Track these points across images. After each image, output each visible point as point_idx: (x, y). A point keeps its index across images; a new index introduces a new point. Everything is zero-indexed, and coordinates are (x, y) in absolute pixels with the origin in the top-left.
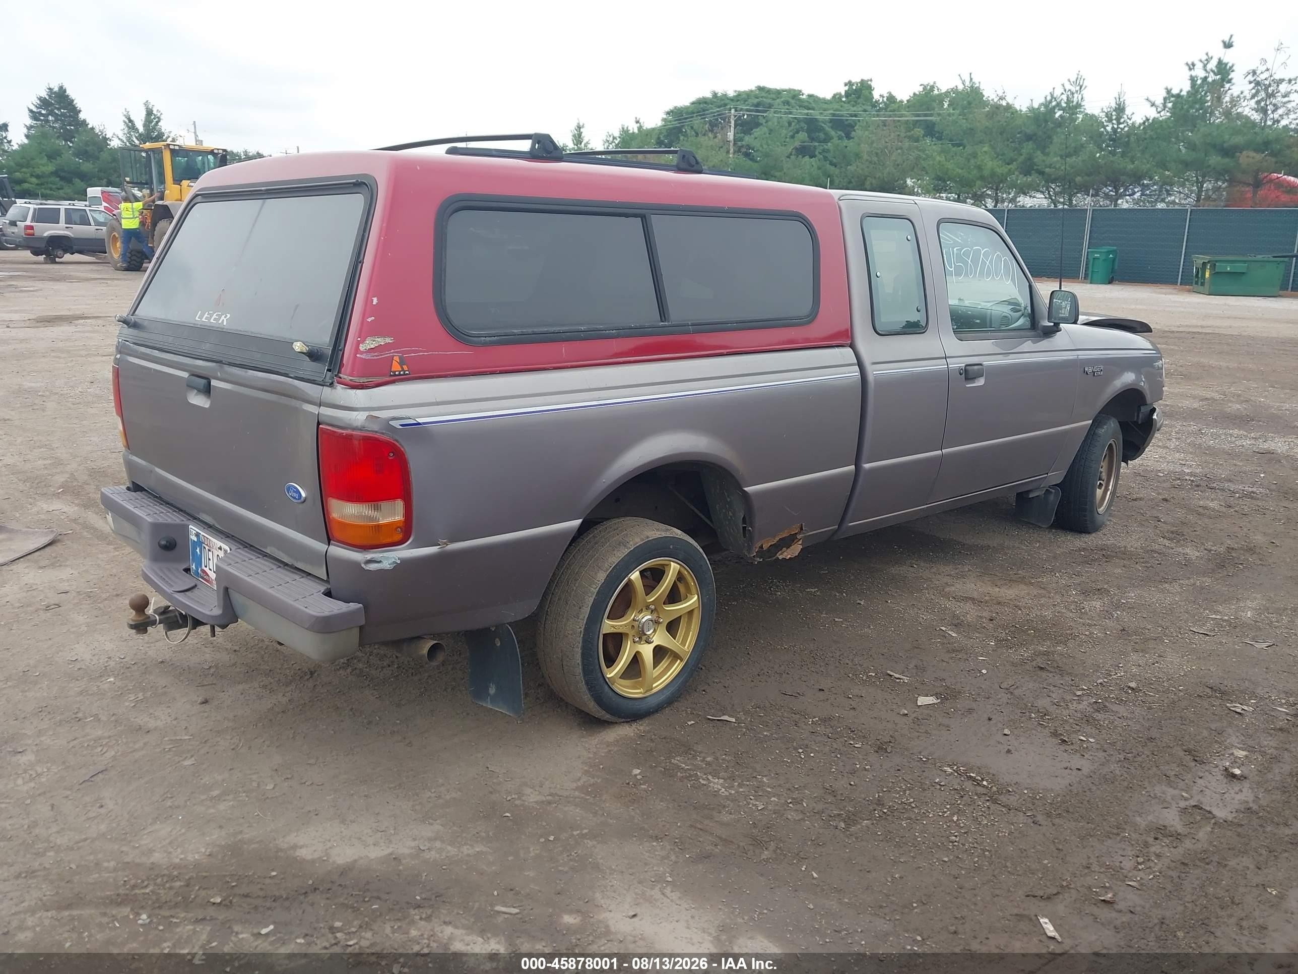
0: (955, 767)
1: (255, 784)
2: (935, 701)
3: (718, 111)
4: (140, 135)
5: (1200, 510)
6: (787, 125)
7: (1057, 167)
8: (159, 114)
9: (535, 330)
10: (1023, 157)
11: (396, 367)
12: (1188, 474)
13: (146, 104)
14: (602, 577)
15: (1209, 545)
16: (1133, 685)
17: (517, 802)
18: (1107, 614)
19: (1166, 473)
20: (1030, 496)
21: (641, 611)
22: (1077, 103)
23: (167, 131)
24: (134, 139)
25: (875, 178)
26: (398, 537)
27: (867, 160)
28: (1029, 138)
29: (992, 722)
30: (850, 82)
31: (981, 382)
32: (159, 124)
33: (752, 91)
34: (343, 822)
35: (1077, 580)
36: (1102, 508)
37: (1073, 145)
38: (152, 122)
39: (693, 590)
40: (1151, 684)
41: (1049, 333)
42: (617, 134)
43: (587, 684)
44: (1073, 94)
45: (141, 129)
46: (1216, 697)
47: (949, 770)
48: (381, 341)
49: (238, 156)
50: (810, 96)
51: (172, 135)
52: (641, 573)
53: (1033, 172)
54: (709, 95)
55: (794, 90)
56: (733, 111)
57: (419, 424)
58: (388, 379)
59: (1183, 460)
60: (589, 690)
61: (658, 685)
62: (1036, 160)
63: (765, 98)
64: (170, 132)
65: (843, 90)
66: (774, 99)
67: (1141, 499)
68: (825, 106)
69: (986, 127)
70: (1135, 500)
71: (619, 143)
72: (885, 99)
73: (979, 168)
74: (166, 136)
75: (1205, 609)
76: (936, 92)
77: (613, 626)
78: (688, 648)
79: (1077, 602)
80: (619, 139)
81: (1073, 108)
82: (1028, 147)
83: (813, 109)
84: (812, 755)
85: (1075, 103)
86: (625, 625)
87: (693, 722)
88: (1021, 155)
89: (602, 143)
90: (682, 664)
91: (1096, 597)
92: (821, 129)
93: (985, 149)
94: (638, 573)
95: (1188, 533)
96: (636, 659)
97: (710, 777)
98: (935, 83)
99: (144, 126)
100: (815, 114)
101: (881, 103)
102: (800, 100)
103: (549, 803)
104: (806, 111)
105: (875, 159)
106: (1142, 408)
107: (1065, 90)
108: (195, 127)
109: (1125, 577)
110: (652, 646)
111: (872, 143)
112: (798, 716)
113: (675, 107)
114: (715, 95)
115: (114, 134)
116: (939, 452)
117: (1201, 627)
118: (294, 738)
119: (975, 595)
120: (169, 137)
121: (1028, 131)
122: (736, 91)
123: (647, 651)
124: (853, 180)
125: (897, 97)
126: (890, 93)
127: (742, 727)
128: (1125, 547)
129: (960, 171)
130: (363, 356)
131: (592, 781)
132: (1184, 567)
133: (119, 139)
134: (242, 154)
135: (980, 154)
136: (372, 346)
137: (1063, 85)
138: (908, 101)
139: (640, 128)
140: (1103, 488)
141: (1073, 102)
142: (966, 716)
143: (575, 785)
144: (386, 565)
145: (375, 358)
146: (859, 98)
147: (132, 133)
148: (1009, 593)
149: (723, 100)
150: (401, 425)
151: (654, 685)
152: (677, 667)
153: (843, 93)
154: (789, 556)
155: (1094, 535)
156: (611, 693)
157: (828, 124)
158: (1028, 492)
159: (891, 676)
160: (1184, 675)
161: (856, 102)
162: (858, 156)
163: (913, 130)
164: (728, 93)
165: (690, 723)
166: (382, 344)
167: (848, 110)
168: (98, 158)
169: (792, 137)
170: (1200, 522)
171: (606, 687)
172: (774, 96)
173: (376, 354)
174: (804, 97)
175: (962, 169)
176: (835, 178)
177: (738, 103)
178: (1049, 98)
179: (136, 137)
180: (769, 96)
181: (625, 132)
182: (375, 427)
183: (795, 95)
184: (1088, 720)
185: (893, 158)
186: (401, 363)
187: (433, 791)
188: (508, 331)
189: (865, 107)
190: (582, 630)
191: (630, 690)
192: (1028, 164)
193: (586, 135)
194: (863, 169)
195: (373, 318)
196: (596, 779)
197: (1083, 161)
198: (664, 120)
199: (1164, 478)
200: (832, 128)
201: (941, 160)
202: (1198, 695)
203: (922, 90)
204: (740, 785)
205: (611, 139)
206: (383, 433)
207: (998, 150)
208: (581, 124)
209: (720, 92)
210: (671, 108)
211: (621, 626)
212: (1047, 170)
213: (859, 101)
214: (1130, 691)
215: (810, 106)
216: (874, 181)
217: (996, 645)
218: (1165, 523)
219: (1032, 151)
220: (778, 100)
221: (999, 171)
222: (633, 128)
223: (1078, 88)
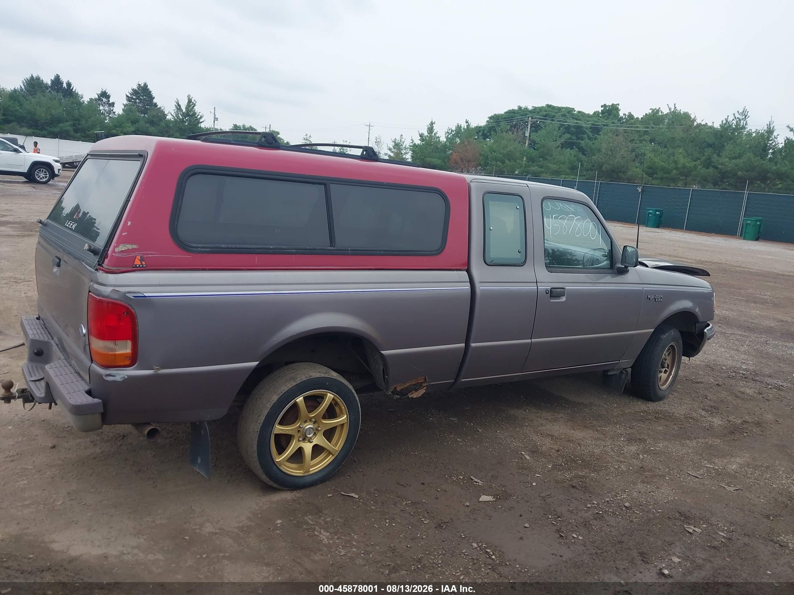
0: (481, 544)
1: (52, 500)
2: (492, 500)
3: (521, 118)
4: (183, 113)
5: (739, 394)
6: (558, 129)
7: (727, 165)
8: (195, 102)
9: (237, 246)
10: (704, 157)
11: (137, 262)
12: (743, 370)
13: (189, 96)
14: (275, 398)
15: (731, 418)
16: (627, 504)
17: (198, 531)
18: (636, 456)
19: (728, 367)
20: (609, 374)
21: (306, 422)
22: (743, 126)
23: (198, 112)
24: (180, 115)
25: (609, 164)
26: (128, 362)
27: (605, 153)
28: (710, 146)
29: (521, 517)
30: (605, 105)
31: (563, 299)
32: (195, 108)
33: (543, 107)
34: (89, 530)
35: (630, 431)
36: (665, 386)
37: (738, 152)
38: (191, 106)
39: (344, 411)
40: (641, 505)
41: (623, 271)
42: (454, 129)
43: (260, 463)
44: (740, 120)
45: (184, 110)
46: (681, 520)
47: (475, 545)
48: (130, 247)
49: (239, 128)
50: (579, 112)
51: (201, 114)
52: (305, 398)
53: (710, 167)
54: (516, 108)
55: (570, 108)
56: (530, 118)
57: (145, 297)
58: (130, 269)
59: (744, 360)
60: (262, 468)
61: (313, 470)
62: (713, 160)
63: (551, 112)
64: (200, 113)
65: (600, 109)
66: (556, 113)
67: (702, 383)
68: (588, 119)
69: (682, 138)
70: (698, 383)
71: (454, 134)
72: (627, 116)
73: (676, 162)
74: (197, 114)
75: (705, 460)
76: (660, 114)
77: (281, 430)
78: (338, 448)
79: (621, 446)
80: (455, 132)
81: (739, 128)
82: (708, 151)
83: (580, 120)
84: (394, 525)
85: (741, 126)
86: (291, 430)
87: (331, 495)
88: (704, 156)
89: (444, 133)
90: (333, 458)
91: (636, 444)
92: (584, 133)
93: (681, 151)
94: (302, 398)
95: (722, 408)
96: (300, 452)
97: (322, 531)
98: (659, 108)
99: (186, 108)
100: (582, 123)
101: (624, 119)
102: (573, 114)
103: (216, 534)
104: (576, 121)
105: (610, 153)
106: (697, 324)
107: (735, 118)
108: (215, 110)
109: (663, 433)
110: (312, 445)
111: (610, 143)
112: (399, 499)
113: (495, 115)
114: (520, 108)
115: (169, 112)
116: (529, 341)
117: (696, 471)
118: (91, 475)
119: (556, 434)
120: (199, 115)
121: (710, 142)
122: (533, 107)
123: (308, 448)
124: (595, 165)
125: (634, 116)
126: (630, 113)
127: (360, 502)
128: (674, 413)
129: (663, 164)
130: (116, 255)
131: (249, 523)
132: (706, 430)
133: (172, 115)
134: (242, 127)
135: (676, 154)
136: (123, 249)
137: (734, 114)
138: (641, 118)
139: (468, 126)
140: (668, 373)
141: (740, 125)
142: (507, 512)
143: (238, 525)
144: (118, 378)
145: (124, 256)
146: (610, 115)
147: (179, 112)
148: (578, 434)
149: (525, 112)
150: (133, 296)
151: (311, 470)
152: (330, 459)
153: (600, 111)
154: (415, 396)
155: (657, 403)
156: (278, 471)
157: (589, 130)
158: (608, 371)
159: (473, 480)
160: (667, 502)
161: (608, 117)
162: (599, 150)
163: (643, 136)
164: (528, 107)
165: (329, 495)
166: (130, 248)
167: (602, 122)
168: (159, 125)
169: (560, 136)
170: (734, 402)
171: (275, 467)
172: (556, 111)
173: (125, 254)
174: (576, 112)
175: (665, 162)
176: (584, 163)
177: (534, 114)
178: (724, 122)
179: (181, 115)
180: (554, 111)
181: (459, 127)
182: (115, 296)
183: (570, 111)
184: (586, 524)
185: (622, 153)
186: (141, 260)
187: (152, 517)
188: (217, 245)
189: (613, 121)
190: (259, 430)
191: (293, 470)
192: (708, 162)
193: (436, 128)
194: (601, 159)
195: (126, 233)
196: (252, 523)
197: (743, 162)
198: (487, 121)
199: (726, 370)
200: (591, 132)
201: (651, 156)
202: (669, 517)
203: (651, 112)
204: (338, 539)
205: (450, 131)
206: (121, 301)
207: (689, 152)
208: (433, 122)
209: (523, 106)
210: (493, 114)
211: (288, 430)
212: (720, 166)
213: (610, 117)
214: (624, 509)
215: (579, 118)
216: (608, 166)
217: (552, 467)
218: (710, 400)
219: (711, 154)
220: (559, 114)
221: (688, 165)
222: (464, 125)
223: (744, 117)
